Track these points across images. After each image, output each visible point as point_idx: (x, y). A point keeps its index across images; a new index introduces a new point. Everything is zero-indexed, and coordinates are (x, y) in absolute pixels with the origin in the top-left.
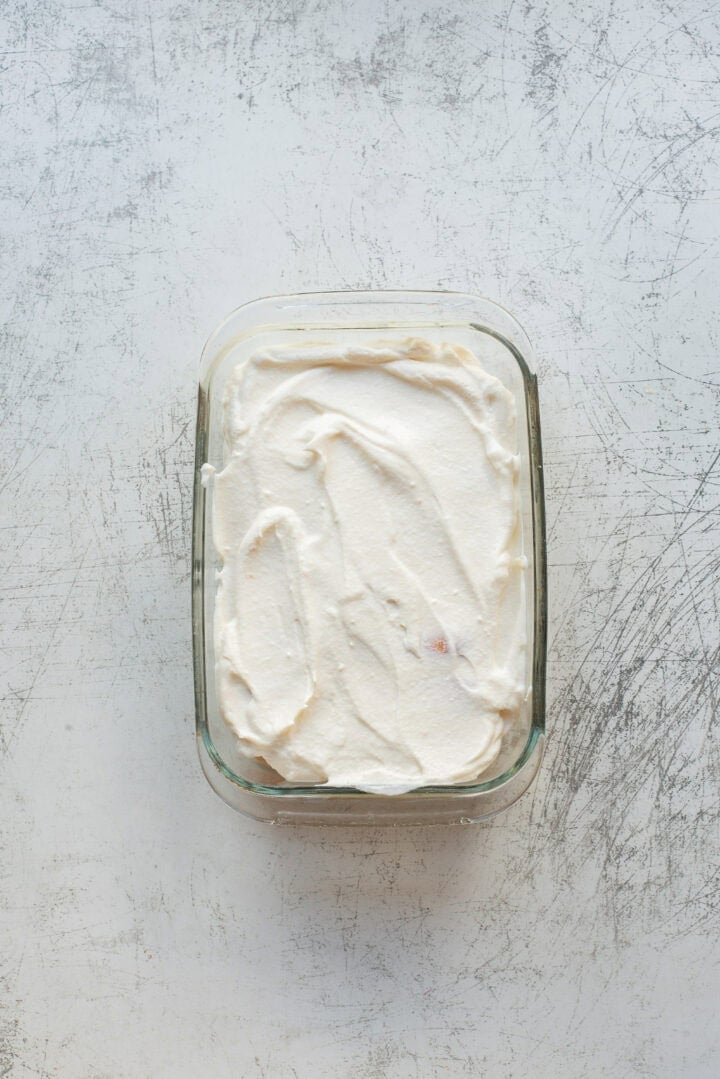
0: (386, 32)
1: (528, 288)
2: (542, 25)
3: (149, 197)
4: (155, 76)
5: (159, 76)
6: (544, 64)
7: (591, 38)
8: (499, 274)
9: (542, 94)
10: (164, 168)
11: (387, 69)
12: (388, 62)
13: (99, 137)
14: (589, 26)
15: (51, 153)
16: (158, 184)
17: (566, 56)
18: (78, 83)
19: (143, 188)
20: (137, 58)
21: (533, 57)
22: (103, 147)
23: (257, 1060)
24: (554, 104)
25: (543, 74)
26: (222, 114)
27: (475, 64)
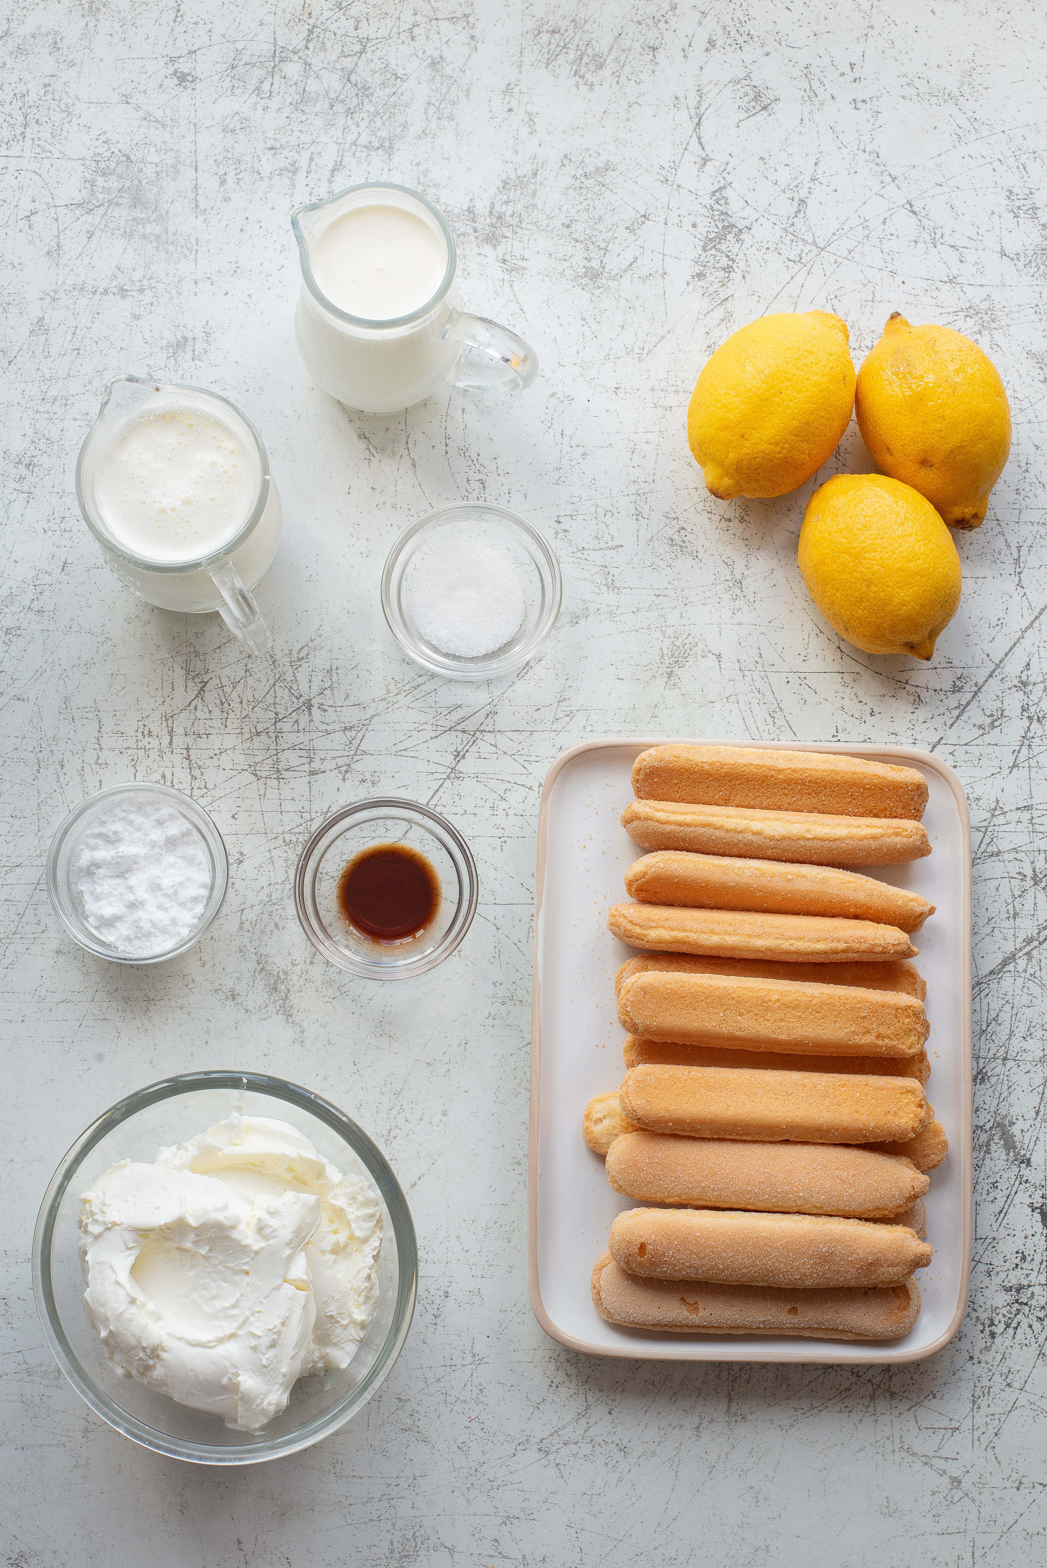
0: (513, 175)
1: (676, 537)
2: (722, 184)
3: (176, 371)
4: (197, 206)
5: (202, 206)
6: (721, 237)
7: (786, 208)
8: (638, 515)
9: (714, 277)
10: (199, 333)
11: (511, 225)
12: (512, 216)
13: (115, 283)
14: (784, 192)
15: (48, 300)
16: (189, 354)
17: (750, 229)
18: (92, 207)
19: (168, 358)
20: (174, 180)
21: (705, 227)
22: (119, 297)
23: (239, 1542)
24: (729, 292)
25: (718, 250)
26: (283, 266)
27: (627, 228)
